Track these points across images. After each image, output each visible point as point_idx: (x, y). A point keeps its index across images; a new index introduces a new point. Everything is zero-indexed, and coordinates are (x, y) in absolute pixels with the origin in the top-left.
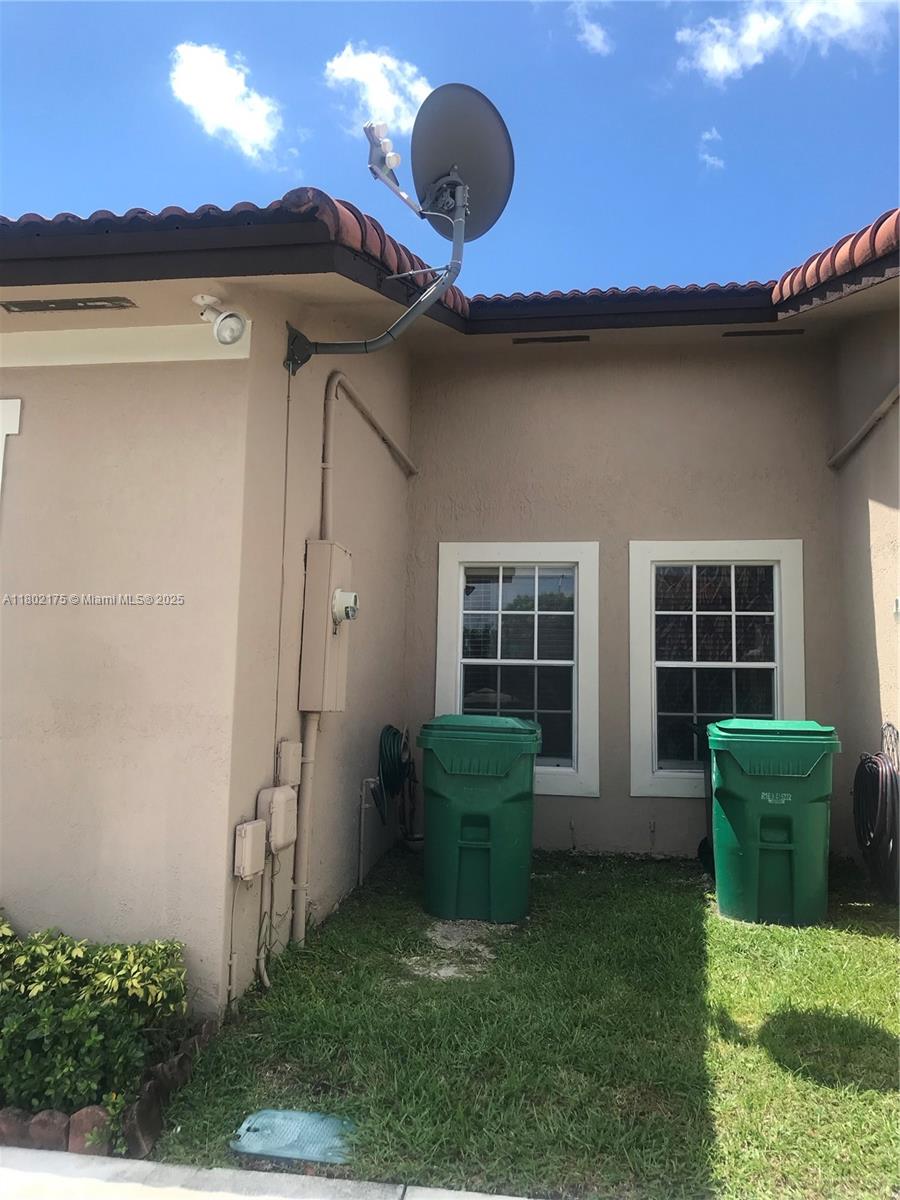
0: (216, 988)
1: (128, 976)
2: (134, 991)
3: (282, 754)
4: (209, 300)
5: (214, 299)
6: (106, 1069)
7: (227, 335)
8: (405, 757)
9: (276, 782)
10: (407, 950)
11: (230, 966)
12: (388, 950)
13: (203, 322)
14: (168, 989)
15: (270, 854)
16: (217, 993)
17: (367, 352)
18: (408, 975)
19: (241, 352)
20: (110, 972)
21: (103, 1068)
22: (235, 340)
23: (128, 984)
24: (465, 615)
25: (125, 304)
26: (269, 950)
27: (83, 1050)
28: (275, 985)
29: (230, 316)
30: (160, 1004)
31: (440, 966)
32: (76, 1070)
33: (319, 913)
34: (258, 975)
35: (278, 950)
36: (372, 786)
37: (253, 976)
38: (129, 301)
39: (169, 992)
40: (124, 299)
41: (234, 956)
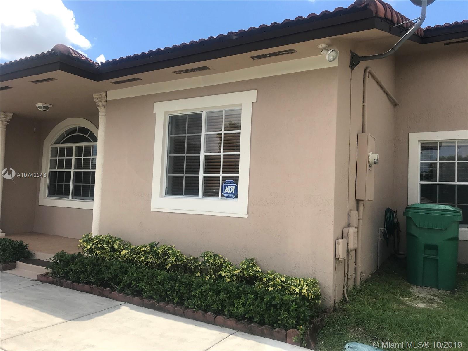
0: (330, 297)
1: (302, 288)
2: (305, 294)
3: (351, 215)
4: (324, 46)
5: (326, 45)
6: (298, 317)
7: (331, 58)
8: (396, 221)
9: (349, 226)
10: (402, 295)
11: (335, 291)
12: (394, 294)
13: (321, 54)
14: (315, 295)
15: (348, 252)
16: (331, 299)
17: (383, 58)
18: (404, 304)
19: (335, 64)
20: (296, 286)
21: (297, 317)
22: (334, 59)
23: (303, 291)
24: (421, 163)
25: (293, 52)
26: (347, 288)
27: (290, 310)
28: (350, 300)
29: (332, 51)
30: (312, 300)
31: (418, 303)
32: (288, 316)
33: (365, 277)
34: (344, 296)
35: (351, 287)
36: (383, 231)
37: (342, 296)
38: (295, 50)
39: (315, 296)
40: (293, 50)
41: (337, 287)
